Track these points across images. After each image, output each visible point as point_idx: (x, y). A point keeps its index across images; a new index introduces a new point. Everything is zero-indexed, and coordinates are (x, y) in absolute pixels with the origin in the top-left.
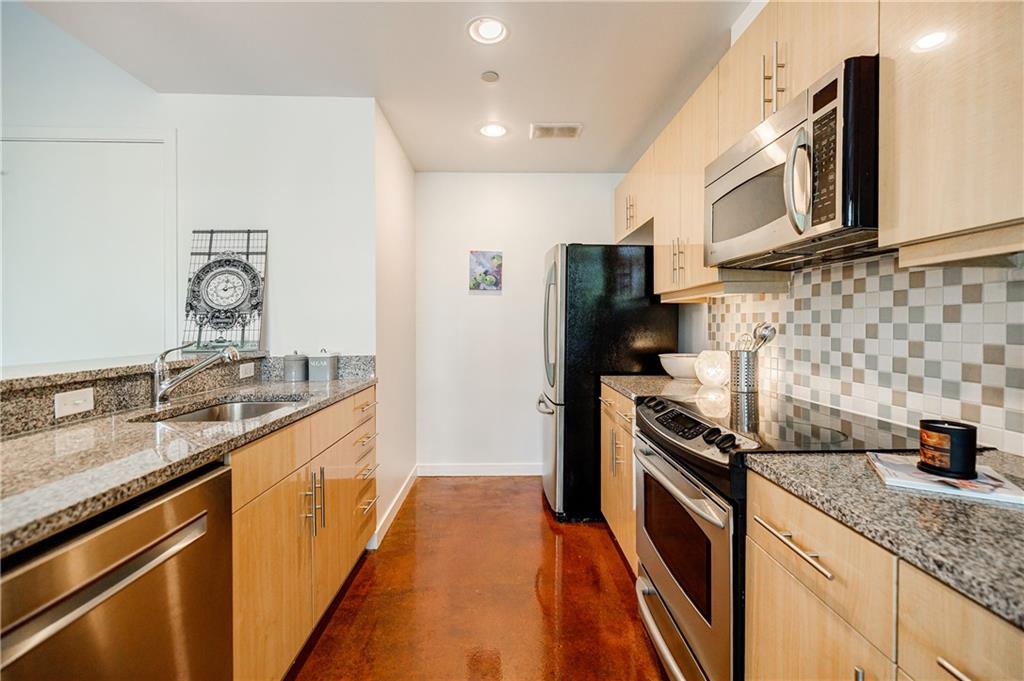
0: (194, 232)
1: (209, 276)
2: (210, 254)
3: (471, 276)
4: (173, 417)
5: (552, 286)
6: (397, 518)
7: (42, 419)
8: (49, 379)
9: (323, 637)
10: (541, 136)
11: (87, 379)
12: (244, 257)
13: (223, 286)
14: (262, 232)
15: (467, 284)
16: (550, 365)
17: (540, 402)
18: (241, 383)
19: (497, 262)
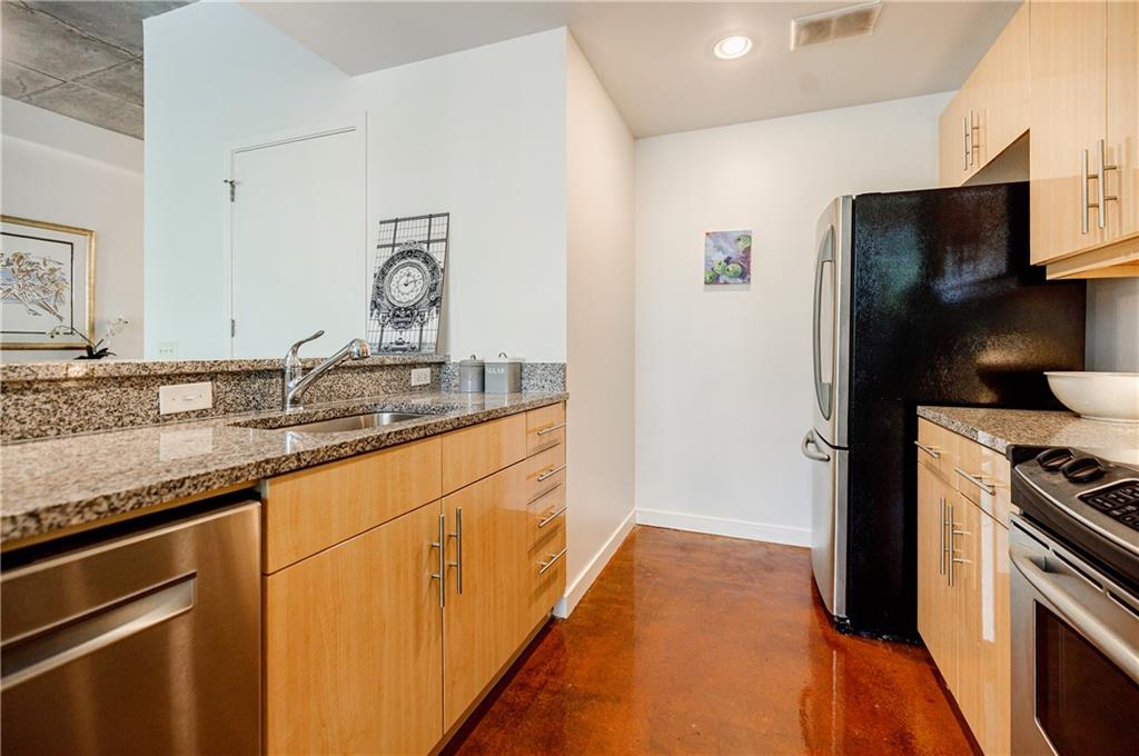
0: (381, 223)
1: (392, 270)
2: (394, 246)
3: (706, 265)
4: (300, 424)
5: (827, 265)
6: (600, 578)
7: (143, 414)
8: (145, 367)
9: (468, 742)
10: (809, 41)
11: (199, 370)
12: (425, 247)
13: (403, 281)
14: (443, 215)
15: (702, 276)
16: (822, 384)
17: (808, 441)
18: (412, 390)
19: (742, 245)
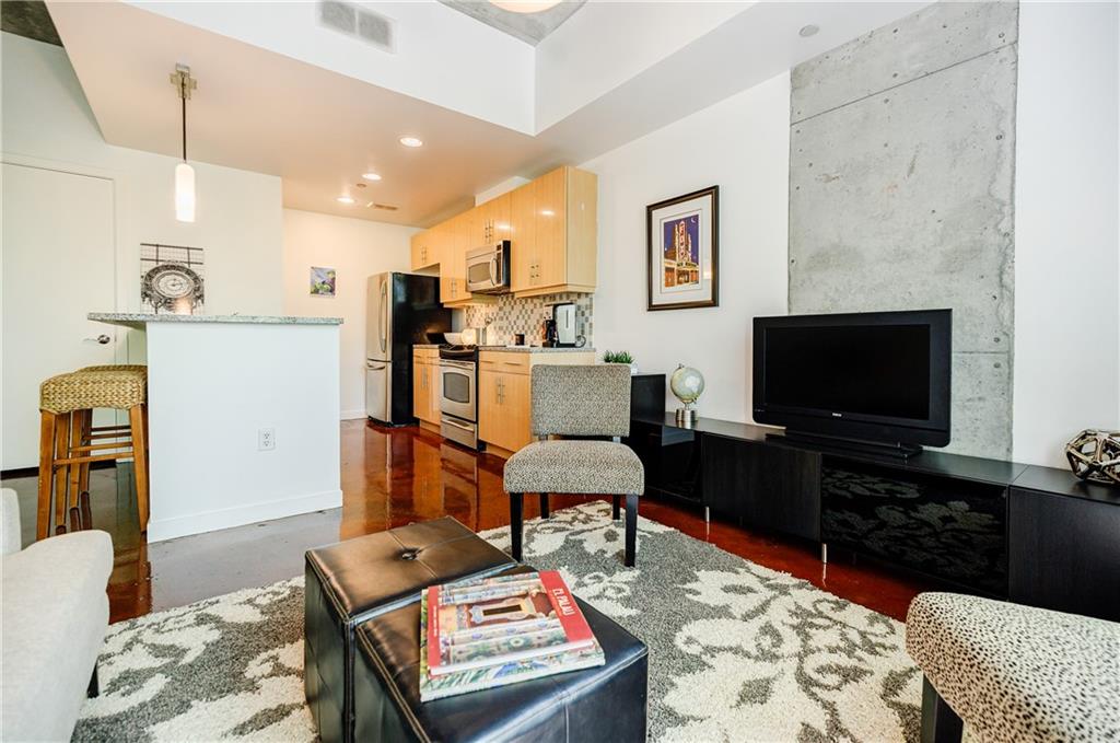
0: (144, 244)
1: (158, 275)
2: (157, 261)
3: (312, 284)
5: (384, 295)
10: (375, 209)
12: (186, 265)
13: (171, 282)
15: (309, 289)
19: (331, 276)
